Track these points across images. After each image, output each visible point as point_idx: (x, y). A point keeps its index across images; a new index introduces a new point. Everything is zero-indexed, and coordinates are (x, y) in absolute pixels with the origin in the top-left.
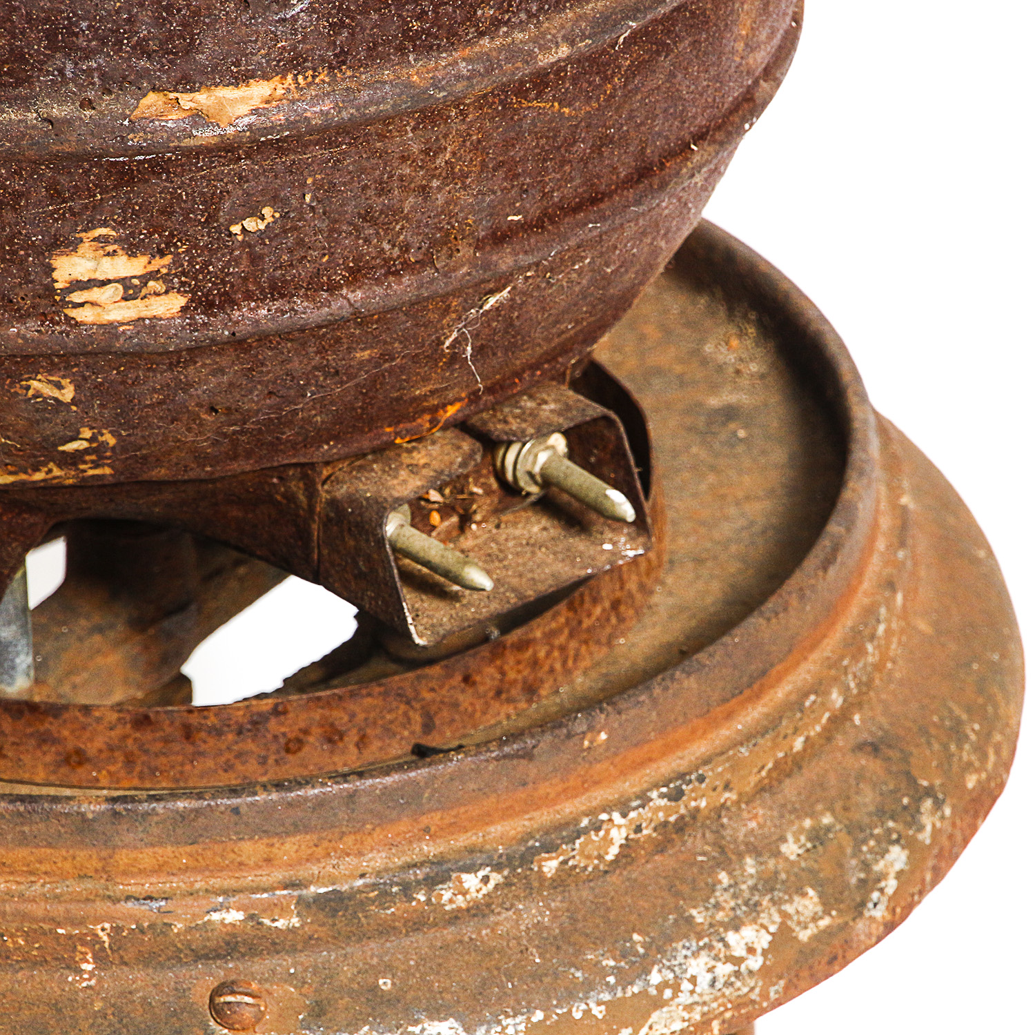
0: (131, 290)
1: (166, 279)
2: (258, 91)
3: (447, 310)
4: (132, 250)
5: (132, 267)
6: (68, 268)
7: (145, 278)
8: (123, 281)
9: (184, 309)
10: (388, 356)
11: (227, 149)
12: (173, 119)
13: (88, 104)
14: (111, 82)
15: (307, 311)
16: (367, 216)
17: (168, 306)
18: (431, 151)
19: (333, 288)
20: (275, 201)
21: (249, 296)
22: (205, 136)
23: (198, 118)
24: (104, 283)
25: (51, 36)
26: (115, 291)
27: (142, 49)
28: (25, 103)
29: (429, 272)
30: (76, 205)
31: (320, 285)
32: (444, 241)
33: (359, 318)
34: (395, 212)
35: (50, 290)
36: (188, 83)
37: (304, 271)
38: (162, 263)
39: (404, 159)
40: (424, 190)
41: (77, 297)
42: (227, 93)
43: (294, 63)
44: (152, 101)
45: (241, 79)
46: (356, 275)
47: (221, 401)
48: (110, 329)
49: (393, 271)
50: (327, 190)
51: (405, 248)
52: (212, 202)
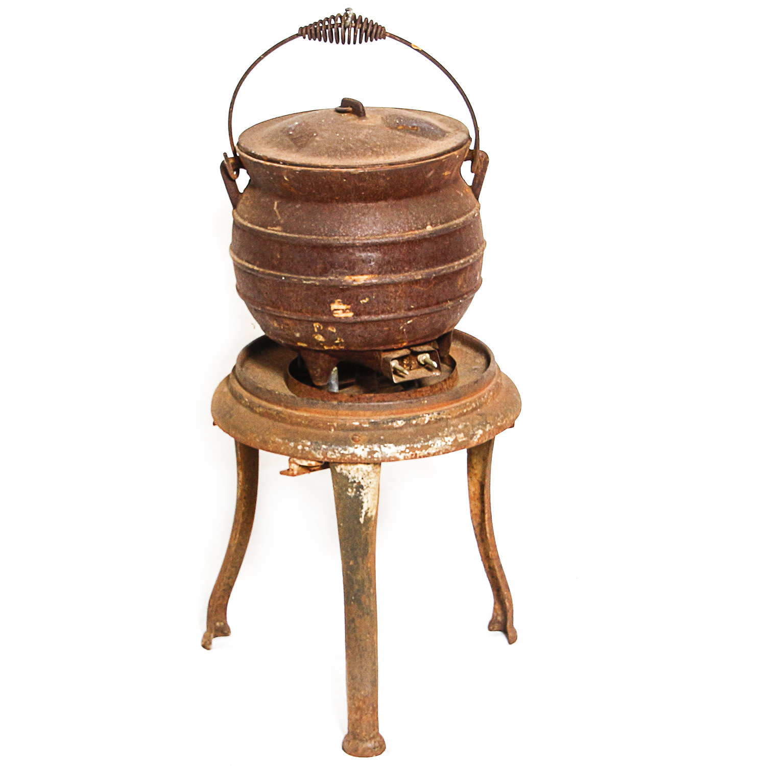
0: (344, 311)
1: (350, 310)
2: (365, 277)
3: (400, 322)
4: (344, 304)
5: (344, 307)
6: (333, 307)
7: (346, 309)
8: (343, 310)
9: (353, 316)
10: (390, 330)
11: (359, 287)
12: (350, 281)
13: (336, 277)
14: (341, 274)
15: (374, 318)
16: (385, 302)
17: (350, 315)
18: (396, 292)
19: (379, 314)
20: (369, 297)
21: (364, 314)
22: (355, 283)
23: (354, 281)
24: (339, 310)
25: (331, 265)
26: (341, 311)
27: (346, 268)
28: (326, 277)
29: (396, 314)
30: (335, 295)
31: (376, 314)
32: (399, 309)
33: (383, 320)
34: (390, 302)
35: (330, 310)
36: (353, 275)
37: (373, 311)
38: (349, 307)
39: (391, 292)
40: (395, 299)
41: (335, 312)
42: (360, 277)
43: (372, 273)
44: (347, 278)
45: (362, 275)
46: (383, 312)
47: (361, 334)
48: (340, 318)
49: (389, 312)
50: (377, 296)
51: (392, 309)
52: (357, 296)
